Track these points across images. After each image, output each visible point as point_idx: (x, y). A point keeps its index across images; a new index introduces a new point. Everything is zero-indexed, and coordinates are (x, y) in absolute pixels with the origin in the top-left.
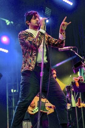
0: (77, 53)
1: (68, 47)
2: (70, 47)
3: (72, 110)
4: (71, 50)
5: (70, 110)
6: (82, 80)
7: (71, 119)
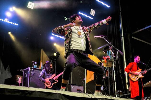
0: (107, 40)
1: (101, 36)
2: (102, 36)
3: (106, 79)
4: (103, 38)
5: (105, 79)
6: (109, 58)
7: (105, 85)
